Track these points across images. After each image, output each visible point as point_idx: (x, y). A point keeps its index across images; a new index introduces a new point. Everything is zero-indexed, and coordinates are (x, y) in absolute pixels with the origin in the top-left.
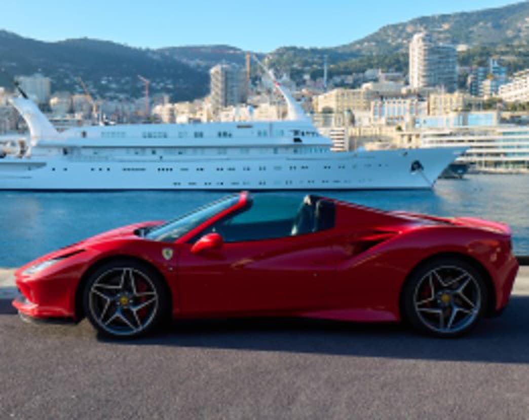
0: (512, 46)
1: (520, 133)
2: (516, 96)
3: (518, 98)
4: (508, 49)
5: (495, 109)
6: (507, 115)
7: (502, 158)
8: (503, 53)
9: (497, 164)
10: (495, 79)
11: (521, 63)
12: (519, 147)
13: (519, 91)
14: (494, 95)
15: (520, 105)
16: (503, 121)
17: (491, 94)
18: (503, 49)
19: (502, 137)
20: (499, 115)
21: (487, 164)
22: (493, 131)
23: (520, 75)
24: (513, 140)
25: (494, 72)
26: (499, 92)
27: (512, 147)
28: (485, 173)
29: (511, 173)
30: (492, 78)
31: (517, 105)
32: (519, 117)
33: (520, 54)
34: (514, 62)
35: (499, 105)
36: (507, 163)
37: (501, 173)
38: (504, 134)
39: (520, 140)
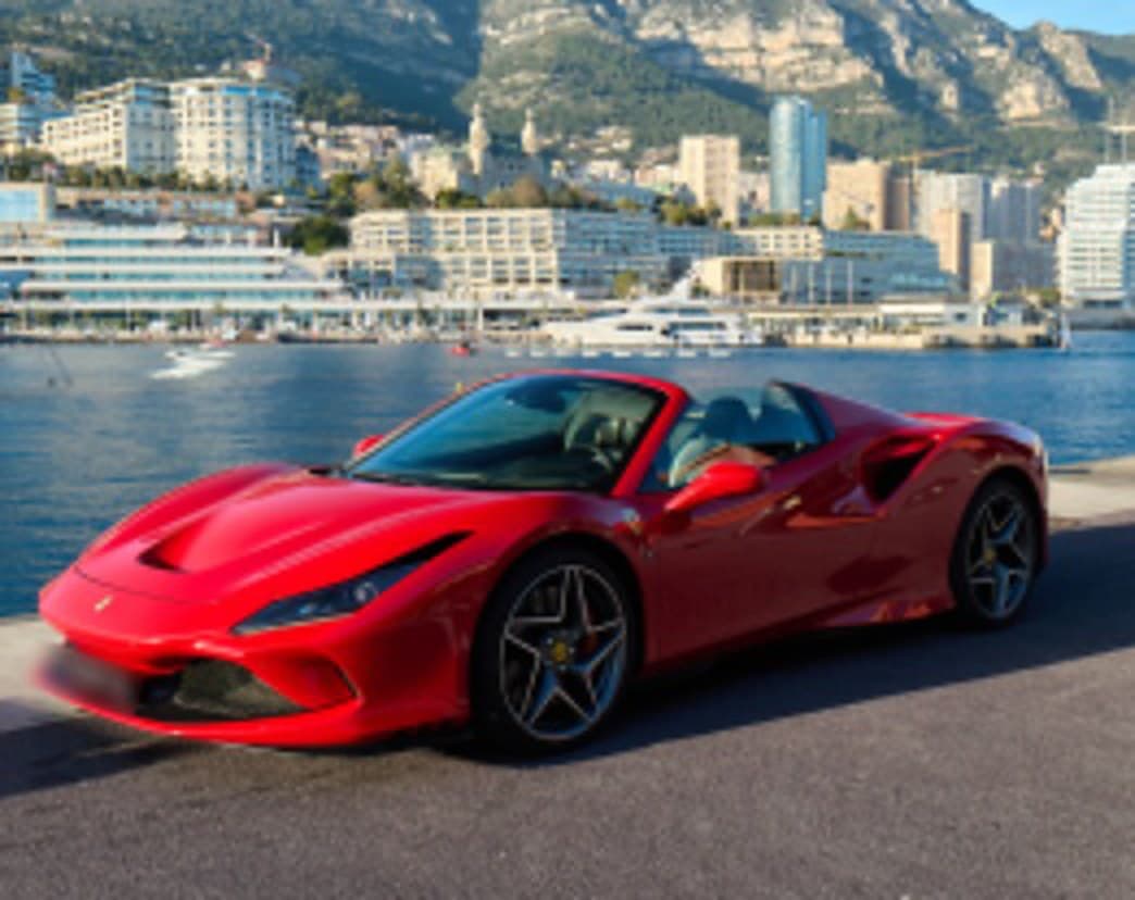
0: (58, 25)
1: (106, 243)
2: (85, 150)
3: (90, 157)
4: (51, 31)
5: (40, 180)
6: (69, 196)
7: (70, 305)
8: (37, 40)
9: (56, 318)
10: (29, 103)
11: (82, 70)
12: (106, 276)
13: (92, 140)
14: (29, 144)
15: (98, 173)
16: (61, 211)
17: (22, 142)
18: (38, 29)
19: (64, 252)
20: (51, 195)
21: (32, 319)
22: (40, 237)
23: (90, 100)
24: (91, 259)
25: (24, 85)
26: (45, 136)
27: (91, 277)
28: (29, 341)
29: (91, 340)
30: (21, 98)
31: (89, 171)
32: (97, 202)
33: (78, 46)
34: (66, 67)
35: (47, 170)
36: (79, 315)
37: (71, 342)
38: (68, 243)
39: (107, 260)
